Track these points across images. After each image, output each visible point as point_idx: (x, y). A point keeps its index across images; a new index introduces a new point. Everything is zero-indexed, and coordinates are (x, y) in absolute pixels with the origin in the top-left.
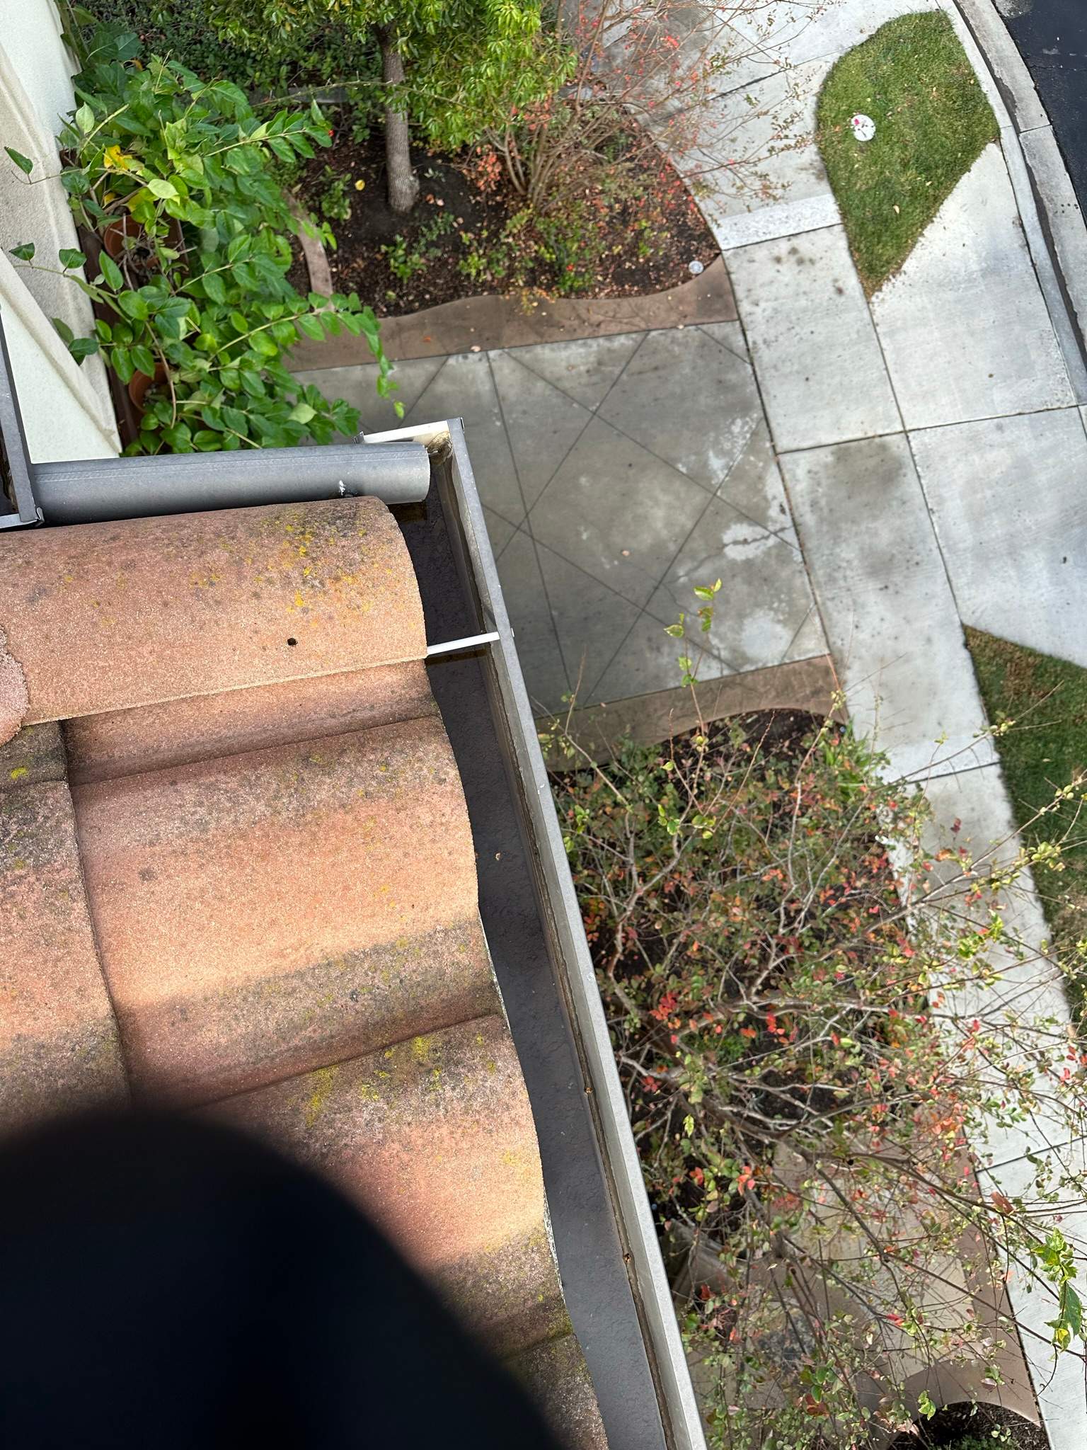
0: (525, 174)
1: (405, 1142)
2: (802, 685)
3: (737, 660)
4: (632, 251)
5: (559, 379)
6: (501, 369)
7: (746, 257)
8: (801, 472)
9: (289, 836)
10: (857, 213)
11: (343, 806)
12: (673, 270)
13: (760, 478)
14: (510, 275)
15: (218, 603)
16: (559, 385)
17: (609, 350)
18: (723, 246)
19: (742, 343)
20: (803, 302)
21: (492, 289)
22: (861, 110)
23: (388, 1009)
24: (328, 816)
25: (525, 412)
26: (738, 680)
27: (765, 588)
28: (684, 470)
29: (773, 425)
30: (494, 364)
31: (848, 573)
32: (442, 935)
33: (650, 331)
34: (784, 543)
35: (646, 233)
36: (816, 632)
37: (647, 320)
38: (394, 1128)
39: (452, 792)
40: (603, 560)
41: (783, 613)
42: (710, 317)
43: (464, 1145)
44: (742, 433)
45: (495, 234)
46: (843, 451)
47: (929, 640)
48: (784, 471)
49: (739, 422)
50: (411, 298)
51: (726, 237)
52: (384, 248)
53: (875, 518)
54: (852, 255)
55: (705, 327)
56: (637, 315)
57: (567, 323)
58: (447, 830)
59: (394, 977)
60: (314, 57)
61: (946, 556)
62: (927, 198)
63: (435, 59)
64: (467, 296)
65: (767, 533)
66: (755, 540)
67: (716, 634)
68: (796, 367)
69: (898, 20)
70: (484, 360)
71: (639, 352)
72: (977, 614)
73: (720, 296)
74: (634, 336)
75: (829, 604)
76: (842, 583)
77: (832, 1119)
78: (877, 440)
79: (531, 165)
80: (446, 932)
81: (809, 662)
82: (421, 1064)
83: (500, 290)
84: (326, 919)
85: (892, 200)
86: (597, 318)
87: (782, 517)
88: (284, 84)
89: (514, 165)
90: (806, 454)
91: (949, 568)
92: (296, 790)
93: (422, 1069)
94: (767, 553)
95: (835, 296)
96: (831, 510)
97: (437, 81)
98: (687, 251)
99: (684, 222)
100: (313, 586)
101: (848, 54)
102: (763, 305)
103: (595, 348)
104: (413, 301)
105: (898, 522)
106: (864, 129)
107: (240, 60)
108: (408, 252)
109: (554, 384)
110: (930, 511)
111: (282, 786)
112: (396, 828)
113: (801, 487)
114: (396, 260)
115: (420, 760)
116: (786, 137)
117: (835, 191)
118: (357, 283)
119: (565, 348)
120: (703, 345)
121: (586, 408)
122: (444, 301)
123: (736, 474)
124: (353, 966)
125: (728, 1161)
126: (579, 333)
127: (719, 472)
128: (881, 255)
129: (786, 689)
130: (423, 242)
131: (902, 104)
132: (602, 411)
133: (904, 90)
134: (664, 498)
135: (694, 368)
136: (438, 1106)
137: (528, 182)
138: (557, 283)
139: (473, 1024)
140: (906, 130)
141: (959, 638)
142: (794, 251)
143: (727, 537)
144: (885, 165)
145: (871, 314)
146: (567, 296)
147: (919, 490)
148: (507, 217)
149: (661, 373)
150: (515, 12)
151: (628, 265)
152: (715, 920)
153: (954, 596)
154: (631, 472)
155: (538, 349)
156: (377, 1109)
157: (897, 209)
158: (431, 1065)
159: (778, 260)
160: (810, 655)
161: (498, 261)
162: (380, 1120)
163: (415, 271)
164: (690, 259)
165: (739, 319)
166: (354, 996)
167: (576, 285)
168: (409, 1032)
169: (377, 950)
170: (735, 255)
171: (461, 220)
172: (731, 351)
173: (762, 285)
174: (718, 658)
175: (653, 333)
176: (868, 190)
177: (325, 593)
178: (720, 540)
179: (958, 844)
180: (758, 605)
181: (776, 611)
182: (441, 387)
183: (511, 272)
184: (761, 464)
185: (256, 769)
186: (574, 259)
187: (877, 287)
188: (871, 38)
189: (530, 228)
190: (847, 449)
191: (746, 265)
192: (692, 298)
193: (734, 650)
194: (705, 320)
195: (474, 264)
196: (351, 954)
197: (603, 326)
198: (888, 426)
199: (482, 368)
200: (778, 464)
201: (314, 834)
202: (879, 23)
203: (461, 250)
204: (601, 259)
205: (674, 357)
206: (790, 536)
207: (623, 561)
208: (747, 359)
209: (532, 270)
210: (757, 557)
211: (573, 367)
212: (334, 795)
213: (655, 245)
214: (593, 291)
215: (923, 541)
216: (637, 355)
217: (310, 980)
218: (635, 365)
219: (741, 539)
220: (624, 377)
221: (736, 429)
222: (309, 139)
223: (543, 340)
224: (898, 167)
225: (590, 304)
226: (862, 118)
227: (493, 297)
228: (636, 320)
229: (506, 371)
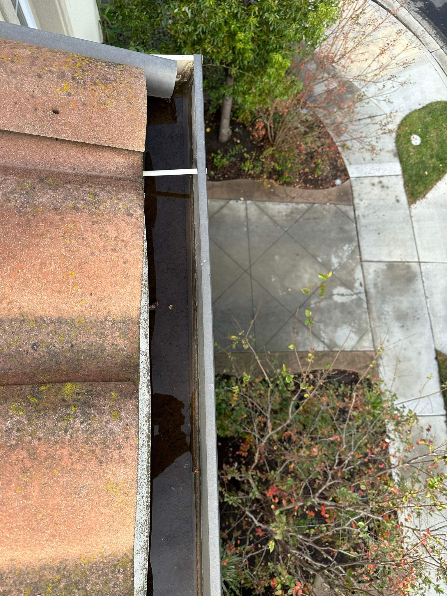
1: (31, 452)
2: (360, 362)
3: (332, 345)
4: (313, 172)
5: (273, 216)
6: (250, 208)
7: (360, 181)
8: (371, 271)
9: (11, 217)
10: (410, 172)
11: (55, 209)
12: (329, 182)
13: (353, 270)
15: (12, 72)
16: (274, 218)
17: (297, 209)
18: (351, 176)
19: (353, 214)
20: (382, 203)
21: (253, 178)
22: (416, 133)
23: (57, 362)
24: (43, 212)
25: (257, 226)
26: (331, 353)
27: (349, 316)
28: (320, 260)
29: (362, 249)
30: (248, 206)
31: (387, 317)
32: (110, 324)
33: (315, 203)
34: (360, 299)
35: (320, 166)
36: (369, 340)
37: (314, 199)
38: (28, 439)
39: (136, 223)
40: (279, 291)
41: (356, 328)
42: (341, 202)
43: (78, 467)
44: (348, 250)
45: (258, 157)
46: (391, 266)
47: (419, 353)
48: (364, 269)
49: (347, 246)
50: (220, 175)
51: (353, 172)
52: (213, 155)
53: (401, 296)
54: (405, 187)
55: (338, 206)
56: (310, 197)
57: (281, 195)
58: (126, 246)
59: (68, 342)
61: (432, 318)
62: (440, 171)
64: (242, 178)
65: (352, 293)
66: (347, 295)
67: (325, 332)
68: (375, 228)
69: (435, 103)
70: (244, 204)
71: (309, 211)
72: (443, 346)
73: (346, 195)
74: (308, 204)
75: (377, 329)
76: (383, 321)
77: (345, 569)
78: (407, 263)
80: (113, 322)
81: (364, 352)
82: (64, 400)
83: (256, 178)
84: (25, 283)
85: (425, 169)
86: (293, 195)
87: (360, 288)
89: (271, 132)
90: (374, 264)
91: (433, 323)
92: (27, 192)
93: (63, 403)
94: (352, 301)
95: (396, 203)
96: (383, 289)
97: (245, 85)
98: (336, 175)
99: (336, 165)
100: (78, 83)
101: (413, 112)
102: (364, 201)
103: (291, 206)
104: (220, 177)
105: (411, 299)
106: (416, 140)
108: (222, 158)
109: (271, 218)
110: (427, 297)
111: (19, 188)
112: (89, 233)
113: (371, 277)
114: (217, 159)
115: (119, 199)
116: (385, 129)
117: (401, 162)
119: (279, 205)
120: (336, 213)
121: (283, 229)
122: (233, 179)
123: (343, 266)
124: (40, 327)
125: (290, 577)
126: (285, 200)
127: (335, 264)
128: (417, 190)
129: (352, 362)
130: (229, 154)
131: (433, 134)
132: (289, 231)
133: (435, 129)
134: (310, 270)
135: (331, 221)
136: (66, 432)
137: (275, 136)
138: (280, 179)
139: (112, 384)
140: (434, 144)
141: (433, 355)
142: (380, 182)
143: (335, 291)
144: (423, 155)
145: (410, 212)
146: (283, 185)
147: (422, 287)
148: (264, 150)
149: (317, 221)
150: (280, 59)
151: (310, 177)
152: (304, 452)
153: (433, 336)
154: (298, 258)
155: (267, 203)
156: (18, 422)
157: (426, 173)
158: (71, 402)
159: (373, 185)
160: (365, 349)
161: (257, 167)
162: (18, 430)
163: (223, 165)
164: (336, 179)
165: (353, 205)
166: (34, 346)
167: (287, 181)
168: (64, 378)
169: (60, 321)
170: (355, 180)
171: (245, 149)
172: (348, 217)
173: (365, 193)
174: (323, 342)
175: (316, 205)
176: (414, 164)
177: (85, 88)
178: (332, 292)
179: (429, 438)
180: (344, 323)
181: (353, 327)
182: (225, 211)
183: (262, 172)
184: (354, 264)
185: (6, 175)
186: (288, 171)
187: (414, 202)
188: (424, 108)
189: (272, 155)
190: (393, 265)
191: (359, 184)
192: (335, 194)
193: (331, 340)
194: (338, 203)
195: (247, 166)
196: (41, 318)
197: (295, 199)
198: (412, 259)
199: (243, 207)
200: (362, 266)
201: (30, 220)
202: (427, 102)
203: (243, 160)
204: (299, 174)
205: (323, 215)
206: (363, 296)
207: (288, 293)
208: (354, 221)
209: (271, 173)
210: (347, 302)
211: (280, 212)
212: (51, 202)
213: (323, 171)
214: (294, 185)
215: (422, 309)
217: (7, 327)
218: (306, 216)
219: (341, 293)
220: (301, 220)
221: (345, 248)
223: (270, 200)
224: (429, 157)
225: (292, 189)
226: (416, 136)
227: (252, 181)
228: (310, 199)
229: (253, 209)
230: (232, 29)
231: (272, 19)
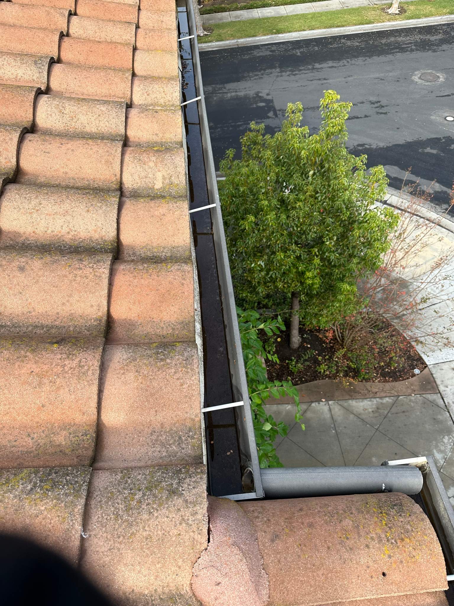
0: (342, 336)
4: (388, 365)
5: (359, 414)
6: (334, 408)
7: (439, 368)
12: (407, 372)
14: (337, 373)
15: (351, 549)
16: (360, 417)
17: (382, 403)
18: (428, 363)
19: (442, 403)
21: (330, 377)
25: (345, 427)
30: (331, 407)
33: (399, 396)
35: (394, 358)
37: (397, 392)
42: (426, 391)
44: (449, 443)
45: (331, 357)
49: (446, 437)
51: (429, 360)
52: (287, 361)
55: (424, 396)
56: (393, 390)
57: (362, 392)
60: (267, 300)
63: (314, 301)
64: (319, 380)
70: (327, 405)
71: (395, 405)
73: (429, 383)
74: (392, 398)
79: (344, 333)
83: (333, 378)
86: (375, 390)
88: (256, 309)
89: (338, 334)
98: (412, 365)
99: (410, 354)
100: (392, 543)
102: (450, 387)
103: (375, 402)
104: (297, 381)
107: (241, 302)
108: (297, 362)
109: (358, 416)
114: (292, 365)
118: (276, 373)
119: (362, 402)
120: (424, 403)
121: (373, 427)
122: (310, 381)
123: (449, 462)
126: (368, 396)
127: (440, 460)
130: (302, 359)
132: (380, 429)
135: (421, 412)
137: (343, 339)
138: (357, 376)
143: (450, 492)
146: (362, 381)
148: (335, 351)
149: (407, 414)
150: (348, 287)
151: (387, 370)
155: (350, 402)
161: (332, 367)
163: (299, 370)
164: (414, 368)
165: (440, 393)
167: (366, 377)
170: (434, 367)
171: (317, 352)
172: (438, 406)
173: (448, 379)
175: (401, 397)
177: (398, 547)
182: (309, 415)
183: (338, 371)
186: (364, 367)
189: (344, 356)
191: (439, 371)
192: (417, 383)
194: (424, 393)
195: (323, 368)
197: (378, 393)
199: (326, 408)
203: (317, 363)
204: (375, 367)
205: (412, 407)
208: (446, 409)
209: (346, 371)
211: (366, 409)
213: (397, 362)
214: (372, 380)
216: (394, 406)
218: (394, 410)
220: (389, 414)
221: (446, 440)
222: (278, 328)
223: (352, 398)
225: (372, 385)
227: (330, 380)
228: (393, 392)
229: (337, 410)
230: (300, 270)
231: (332, 257)
